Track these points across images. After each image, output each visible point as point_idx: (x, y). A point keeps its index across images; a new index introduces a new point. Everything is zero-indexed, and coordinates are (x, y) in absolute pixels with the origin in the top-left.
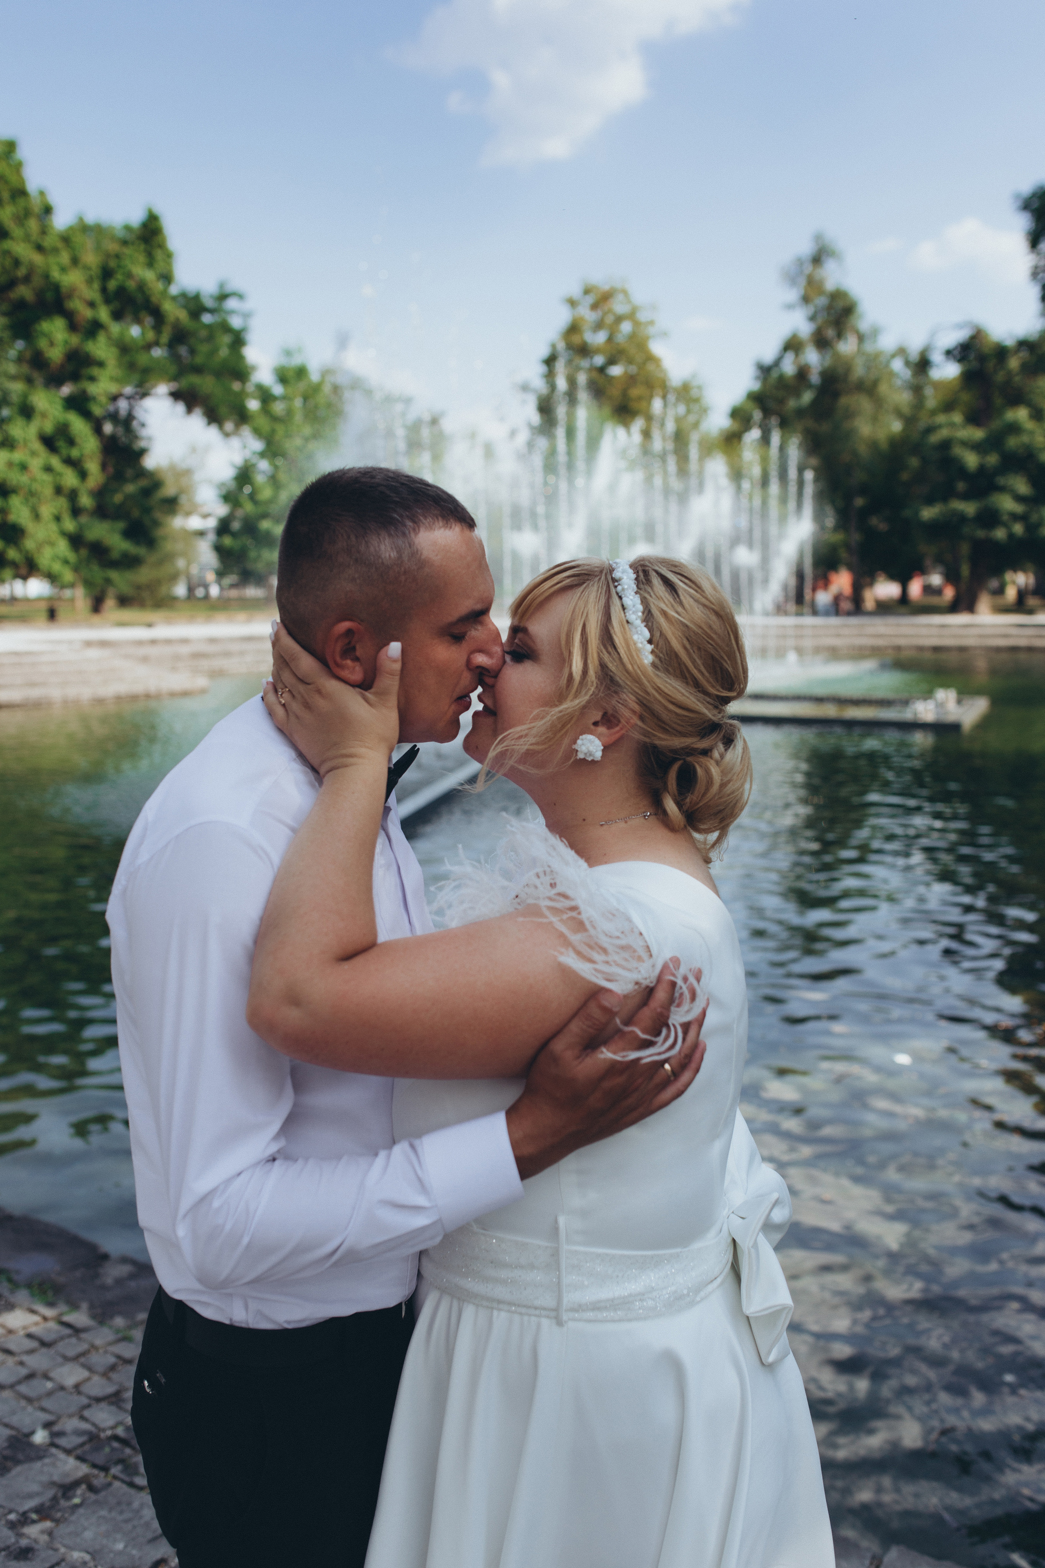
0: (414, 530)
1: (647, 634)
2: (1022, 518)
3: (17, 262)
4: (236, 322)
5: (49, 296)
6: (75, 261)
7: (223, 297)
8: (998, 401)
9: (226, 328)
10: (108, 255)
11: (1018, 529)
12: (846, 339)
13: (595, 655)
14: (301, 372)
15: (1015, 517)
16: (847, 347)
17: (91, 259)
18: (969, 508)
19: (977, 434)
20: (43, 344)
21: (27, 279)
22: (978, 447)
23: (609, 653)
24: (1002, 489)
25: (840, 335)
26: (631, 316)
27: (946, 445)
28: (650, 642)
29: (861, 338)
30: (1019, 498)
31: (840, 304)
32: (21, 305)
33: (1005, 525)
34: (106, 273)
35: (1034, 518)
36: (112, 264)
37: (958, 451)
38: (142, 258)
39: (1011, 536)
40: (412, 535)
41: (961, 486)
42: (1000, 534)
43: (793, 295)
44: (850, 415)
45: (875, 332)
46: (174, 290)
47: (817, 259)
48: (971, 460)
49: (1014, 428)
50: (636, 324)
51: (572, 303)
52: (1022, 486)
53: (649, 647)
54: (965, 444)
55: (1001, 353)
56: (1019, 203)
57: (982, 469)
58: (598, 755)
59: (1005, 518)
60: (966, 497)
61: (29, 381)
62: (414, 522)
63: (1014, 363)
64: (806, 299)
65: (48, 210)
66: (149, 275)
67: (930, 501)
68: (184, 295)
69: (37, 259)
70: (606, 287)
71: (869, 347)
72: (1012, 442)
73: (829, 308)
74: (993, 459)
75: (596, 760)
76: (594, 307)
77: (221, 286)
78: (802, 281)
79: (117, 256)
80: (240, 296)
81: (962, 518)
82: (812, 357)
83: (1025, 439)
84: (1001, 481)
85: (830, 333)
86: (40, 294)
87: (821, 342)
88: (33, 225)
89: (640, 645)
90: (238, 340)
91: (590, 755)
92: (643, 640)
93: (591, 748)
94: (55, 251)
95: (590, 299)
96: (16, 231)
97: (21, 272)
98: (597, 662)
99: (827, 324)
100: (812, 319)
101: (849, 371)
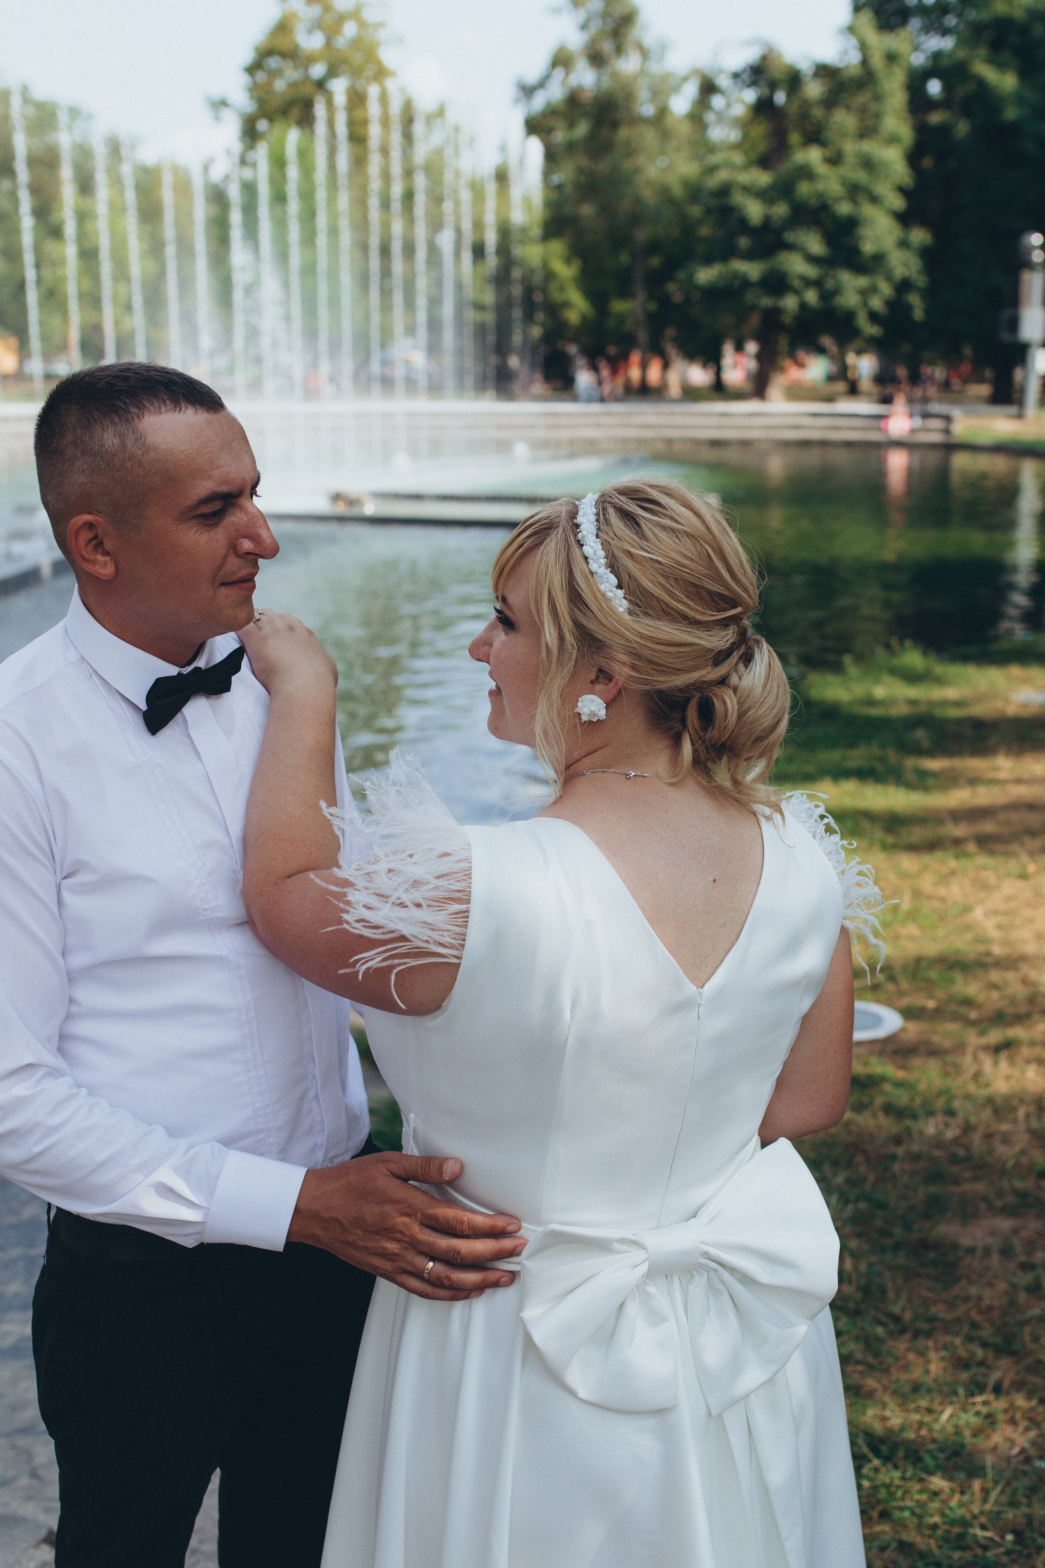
0: (138, 417)
1: (614, 580)
2: (817, 284)
8: (795, 138)
11: (811, 297)
12: (627, 54)
13: (567, 617)
15: (808, 283)
16: (627, 65)
18: (752, 270)
19: (763, 178)
22: (764, 195)
23: (581, 611)
24: (790, 247)
25: (619, 50)
27: (724, 191)
28: (620, 586)
29: (645, 54)
30: (812, 259)
33: (797, 292)
35: (830, 284)
37: (739, 199)
39: (803, 306)
40: (136, 420)
41: (744, 242)
42: (790, 303)
44: (630, 151)
45: (664, 48)
48: (754, 210)
49: (806, 173)
50: (363, 25)
52: (815, 244)
53: (620, 593)
54: (749, 190)
55: (795, 76)
57: (767, 221)
58: (602, 713)
59: (796, 283)
60: (750, 256)
62: (138, 408)
63: (812, 92)
67: (708, 261)
71: (654, 68)
72: (804, 189)
73: (605, 14)
74: (781, 210)
75: (601, 719)
81: (745, 283)
82: (585, 75)
83: (817, 186)
84: (790, 237)
85: (607, 47)
87: (596, 59)
89: (610, 594)
91: (595, 715)
92: (611, 588)
93: (593, 708)
98: (571, 623)
99: (602, 34)
100: (584, 27)
101: (629, 96)
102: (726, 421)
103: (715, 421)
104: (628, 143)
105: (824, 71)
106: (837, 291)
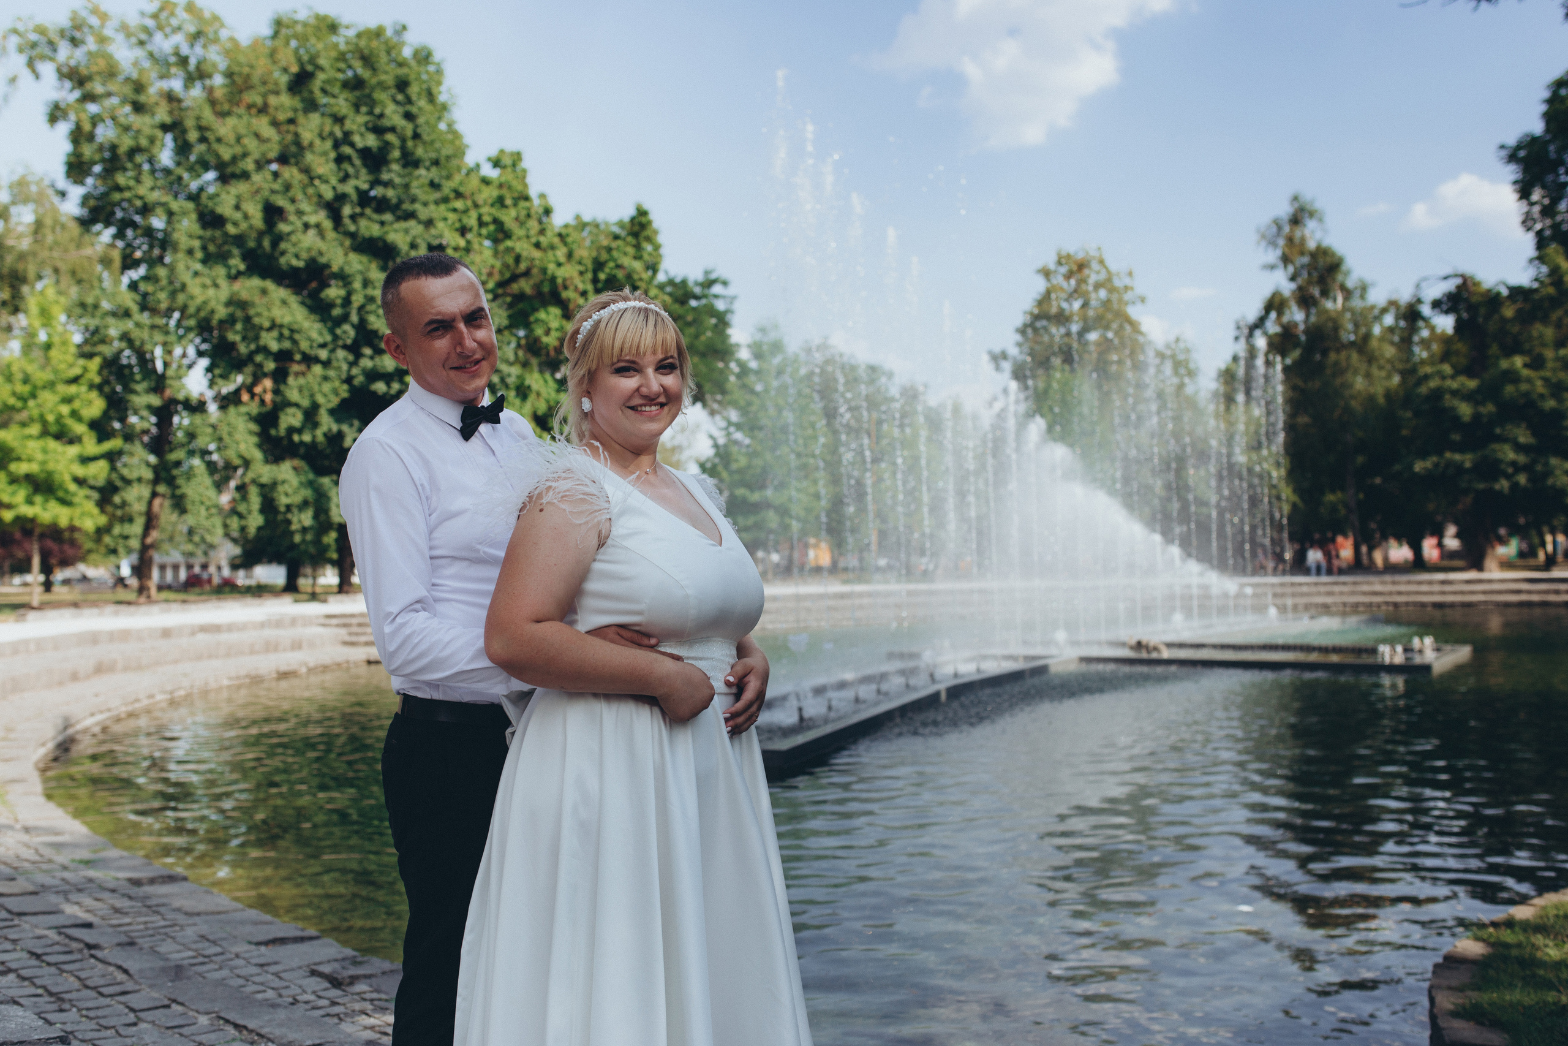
2: (1526, 468)
3: (518, 259)
4: (720, 305)
5: (546, 288)
6: (570, 255)
7: (709, 283)
8: (1494, 350)
9: (712, 312)
10: (599, 248)
11: (1522, 479)
12: (1332, 296)
14: (777, 347)
15: (1517, 467)
16: (1334, 304)
17: (584, 253)
18: (1467, 460)
19: (1469, 384)
20: (539, 331)
21: (527, 273)
22: (1472, 397)
24: (1500, 439)
25: (1325, 293)
26: (1106, 283)
27: (1437, 395)
29: (1348, 293)
30: (1518, 447)
31: (1321, 262)
32: (520, 297)
33: (1507, 476)
34: (598, 265)
35: (1539, 468)
36: (604, 256)
37: (1448, 401)
38: (631, 250)
39: (1515, 486)
41: (1456, 437)
42: (1504, 484)
43: (1273, 256)
44: (1339, 370)
45: (1364, 289)
46: (661, 277)
47: (1296, 220)
48: (1465, 410)
49: (1512, 377)
50: (1112, 290)
51: (1046, 273)
52: (1524, 437)
54: (1455, 393)
55: (1493, 300)
56: (1504, 153)
57: (1476, 419)
59: (1506, 468)
60: (1460, 448)
61: (525, 365)
63: (1509, 312)
64: (1286, 260)
65: (548, 212)
66: (638, 265)
67: (1423, 455)
68: (671, 282)
69: (537, 254)
70: (1080, 256)
71: (1356, 303)
72: (1509, 391)
73: (1312, 267)
74: (1490, 408)
76: (1068, 276)
77: (707, 273)
78: (1281, 242)
79: (609, 250)
80: (725, 283)
81: (1459, 468)
82: (1297, 315)
83: (1524, 387)
84: (1499, 431)
85: (1316, 292)
86: (537, 287)
87: (1305, 300)
88: (533, 225)
90: (722, 321)
94: (552, 247)
95: (1063, 270)
96: (519, 232)
97: (523, 266)
99: (1310, 282)
100: (1293, 279)
101: (1336, 328)
102: (1447, 588)
103: (1437, 588)
104: (1336, 363)
105: (1517, 292)
106: (1549, 473)
